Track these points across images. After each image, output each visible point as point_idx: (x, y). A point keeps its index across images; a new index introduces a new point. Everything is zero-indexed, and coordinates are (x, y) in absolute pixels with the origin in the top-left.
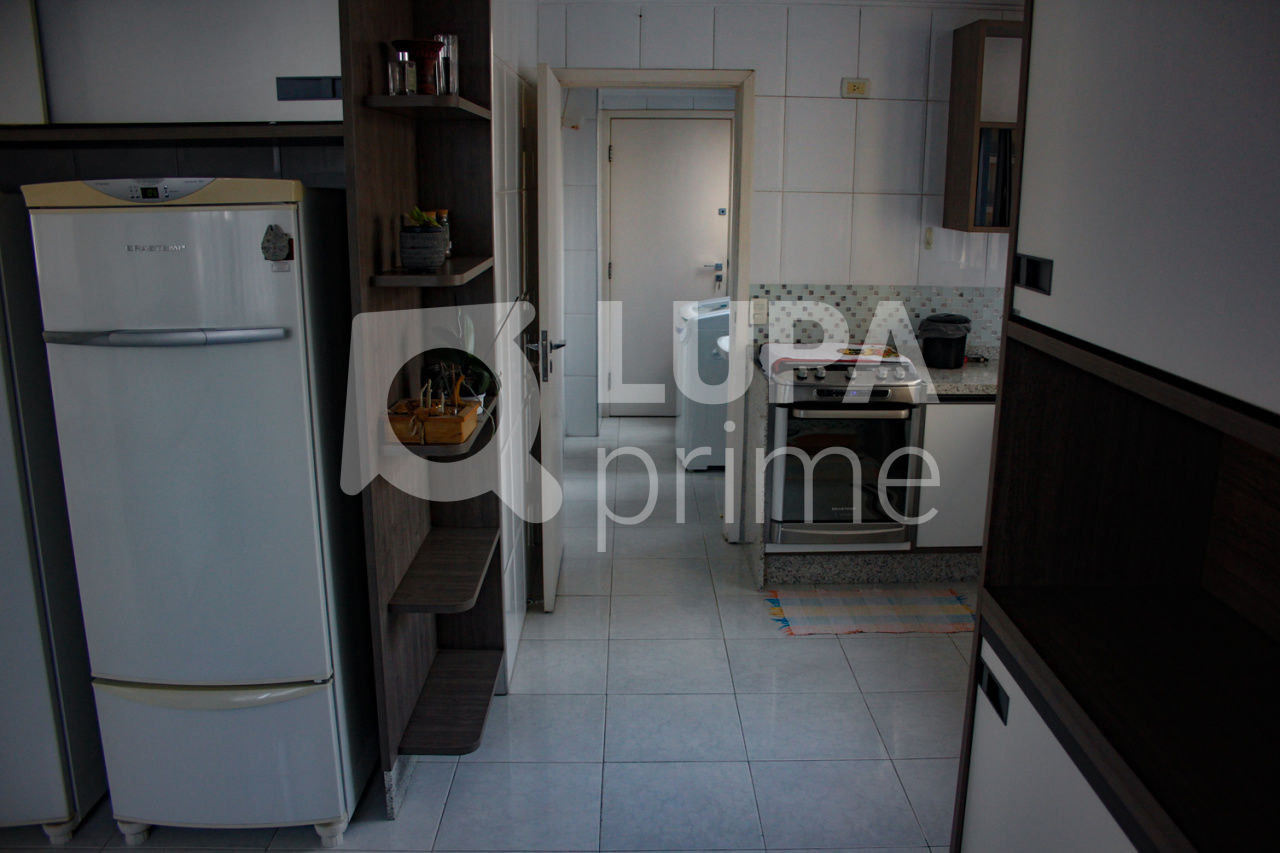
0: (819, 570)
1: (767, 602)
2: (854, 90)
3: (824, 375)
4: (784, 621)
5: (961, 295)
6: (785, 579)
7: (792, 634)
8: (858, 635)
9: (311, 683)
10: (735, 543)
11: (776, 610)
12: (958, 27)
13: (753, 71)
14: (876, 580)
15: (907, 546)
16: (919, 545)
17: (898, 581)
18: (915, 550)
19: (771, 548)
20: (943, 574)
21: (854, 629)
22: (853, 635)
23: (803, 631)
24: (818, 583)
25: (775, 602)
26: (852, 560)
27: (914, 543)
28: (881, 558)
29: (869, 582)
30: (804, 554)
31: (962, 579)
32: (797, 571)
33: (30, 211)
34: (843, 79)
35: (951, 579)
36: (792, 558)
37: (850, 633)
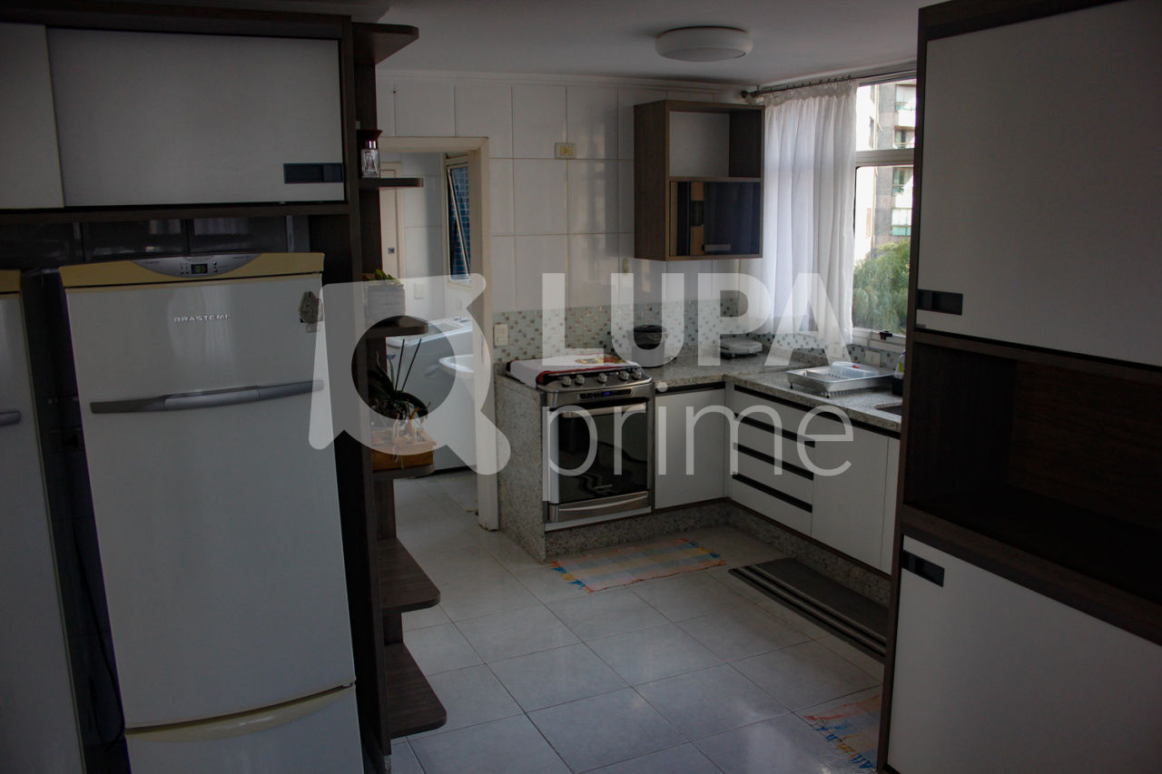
0: (583, 540)
1: (554, 571)
2: (565, 152)
3: (583, 382)
4: (578, 582)
5: (651, 309)
6: (558, 551)
7: (592, 591)
8: (640, 583)
9: (342, 688)
10: (494, 530)
11: (565, 575)
12: (639, 103)
13: (487, 138)
14: (625, 540)
15: (648, 510)
16: (656, 507)
17: (640, 539)
18: (655, 512)
19: (549, 527)
20: (672, 528)
21: (635, 579)
22: (636, 584)
23: (599, 588)
24: (583, 550)
25: (561, 570)
26: (606, 527)
27: (653, 506)
28: (627, 522)
29: (620, 542)
30: (570, 529)
31: (686, 530)
32: (566, 543)
33: (67, 290)
34: (556, 144)
35: (678, 531)
36: (561, 533)
37: (633, 582)
